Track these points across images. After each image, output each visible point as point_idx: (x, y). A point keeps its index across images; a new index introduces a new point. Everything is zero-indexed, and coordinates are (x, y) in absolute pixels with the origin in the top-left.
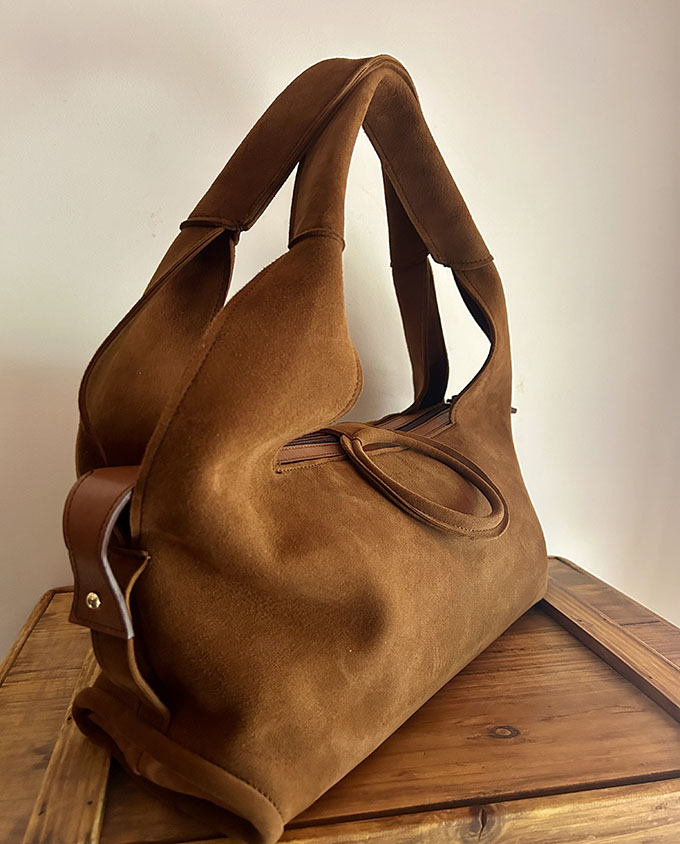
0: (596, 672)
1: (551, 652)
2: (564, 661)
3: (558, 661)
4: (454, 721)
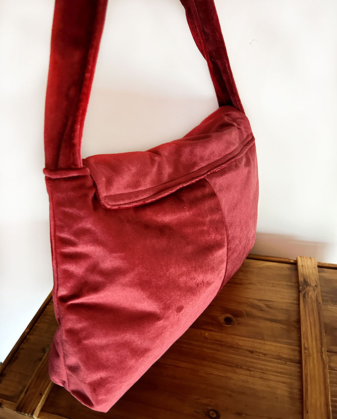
0: (291, 388)
1: (278, 363)
2: (281, 373)
3: (277, 372)
4: (196, 397)
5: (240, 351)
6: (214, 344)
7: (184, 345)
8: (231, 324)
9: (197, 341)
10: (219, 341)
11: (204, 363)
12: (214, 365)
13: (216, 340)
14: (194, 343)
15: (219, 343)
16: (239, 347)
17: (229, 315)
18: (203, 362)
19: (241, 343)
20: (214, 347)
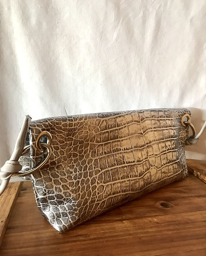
5: (197, 223)
6: (169, 225)
7: (141, 235)
8: (169, 207)
9: (151, 228)
10: (171, 222)
11: (175, 244)
12: (186, 242)
13: (169, 222)
14: (150, 230)
15: (173, 223)
16: (193, 221)
17: (162, 202)
18: (173, 243)
19: (192, 218)
20: (171, 227)
